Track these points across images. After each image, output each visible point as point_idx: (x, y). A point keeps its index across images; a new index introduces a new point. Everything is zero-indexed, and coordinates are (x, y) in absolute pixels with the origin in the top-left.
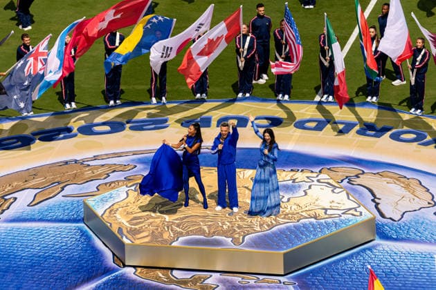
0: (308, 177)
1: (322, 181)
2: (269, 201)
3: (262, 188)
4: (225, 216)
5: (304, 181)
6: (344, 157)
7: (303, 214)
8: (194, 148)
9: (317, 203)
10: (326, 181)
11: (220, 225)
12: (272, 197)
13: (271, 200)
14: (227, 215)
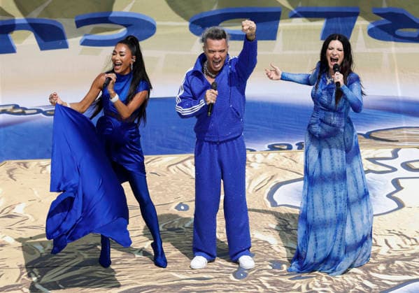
0: (373, 160)
1: (416, 165)
2: (348, 230)
3: (329, 197)
4: (230, 282)
5: (368, 171)
8: (135, 103)
12: (356, 217)
13: (353, 226)
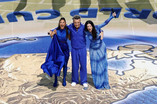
0: (126, 54)
1: (139, 56)
5: (124, 57)
6: (131, 36)
7: (143, 83)
9: (147, 73)
10: (142, 55)
11: (83, 98)
14: (83, 89)
